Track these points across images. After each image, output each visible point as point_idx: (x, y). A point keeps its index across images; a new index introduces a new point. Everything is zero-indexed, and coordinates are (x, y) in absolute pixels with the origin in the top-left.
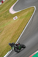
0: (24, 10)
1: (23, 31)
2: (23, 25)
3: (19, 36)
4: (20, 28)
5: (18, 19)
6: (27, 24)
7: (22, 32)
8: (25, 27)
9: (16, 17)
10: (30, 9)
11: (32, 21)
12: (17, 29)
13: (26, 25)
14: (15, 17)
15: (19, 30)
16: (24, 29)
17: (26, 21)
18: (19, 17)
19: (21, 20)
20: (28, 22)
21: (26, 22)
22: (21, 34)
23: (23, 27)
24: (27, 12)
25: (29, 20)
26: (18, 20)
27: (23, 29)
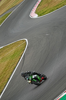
2: (7, 73)
4: (2, 78)
7: (6, 85)
8: (10, 76)
10: (18, 43)
11: (23, 64)
16: (9, 79)
17: (11, 65)
19: (2, 63)
21: (13, 67)
22: (4, 89)
23: (8, 76)
25: (18, 63)
27: (7, 79)
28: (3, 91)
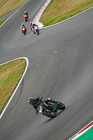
6: (7, 102)
8: (3, 109)
10: (14, 63)
11: (20, 94)
13: (6, 104)
16: (1, 112)
17: (4, 93)
20: (10, 96)
21: (7, 97)
24: (8, 72)
25: (13, 91)
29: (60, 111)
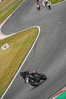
0: (19, 34)
1: (19, 68)
2: (19, 59)
3: (12, 78)
4: (14, 64)
5: (11, 49)
6: (25, 57)
7: (17, 71)
8: (22, 63)
9: (7, 44)
10: (30, 31)
11: (34, 52)
12: (8, 67)
13: (24, 59)
14: (4, 46)
15: (11, 68)
16: (20, 65)
17: (23, 51)
18: (12, 44)
19: (14, 49)
20: (27, 54)
21: (24, 54)
22: (15, 75)
23: (19, 63)
24: (26, 36)
25: (29, 50)
26: (9, 51)
27: (18, 65)
28: (14, 77)
29: (42, 81)
